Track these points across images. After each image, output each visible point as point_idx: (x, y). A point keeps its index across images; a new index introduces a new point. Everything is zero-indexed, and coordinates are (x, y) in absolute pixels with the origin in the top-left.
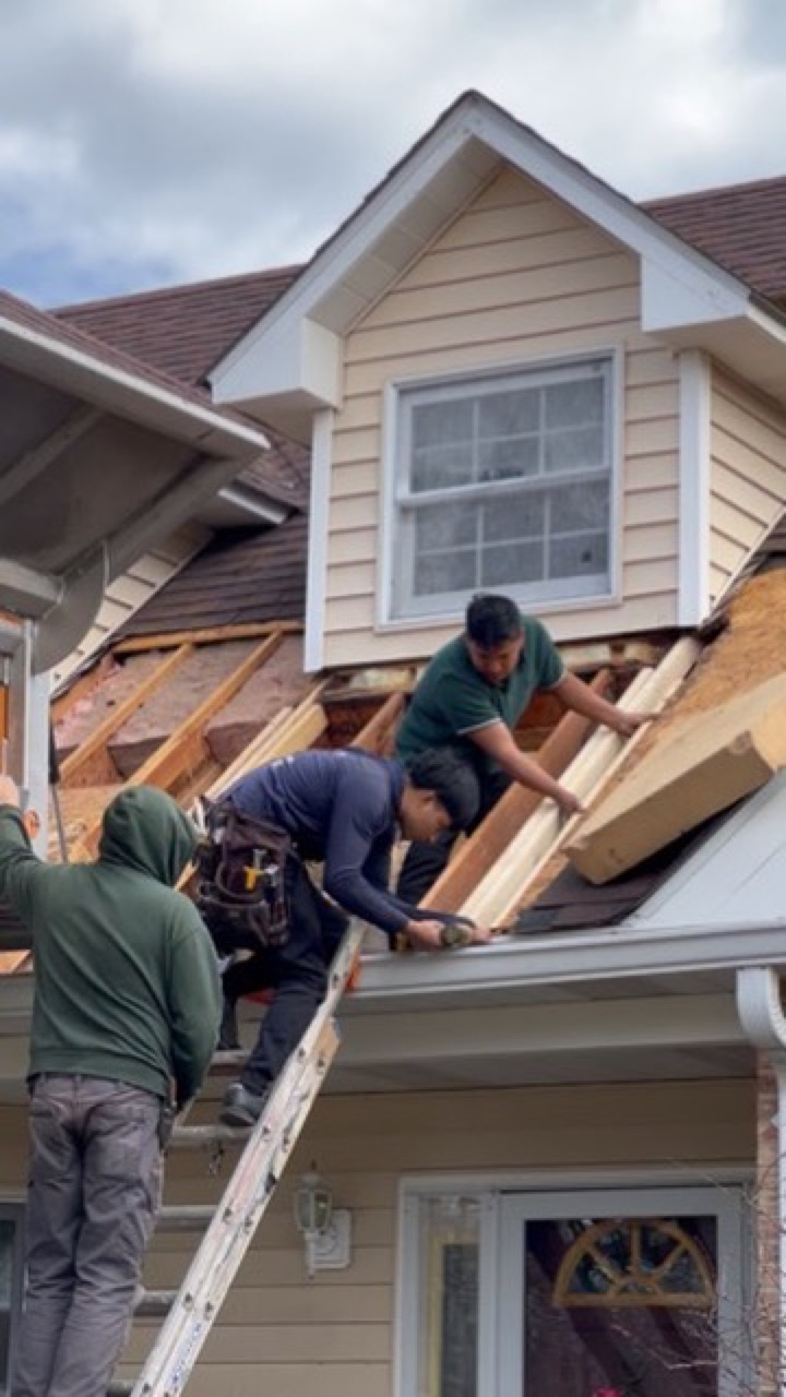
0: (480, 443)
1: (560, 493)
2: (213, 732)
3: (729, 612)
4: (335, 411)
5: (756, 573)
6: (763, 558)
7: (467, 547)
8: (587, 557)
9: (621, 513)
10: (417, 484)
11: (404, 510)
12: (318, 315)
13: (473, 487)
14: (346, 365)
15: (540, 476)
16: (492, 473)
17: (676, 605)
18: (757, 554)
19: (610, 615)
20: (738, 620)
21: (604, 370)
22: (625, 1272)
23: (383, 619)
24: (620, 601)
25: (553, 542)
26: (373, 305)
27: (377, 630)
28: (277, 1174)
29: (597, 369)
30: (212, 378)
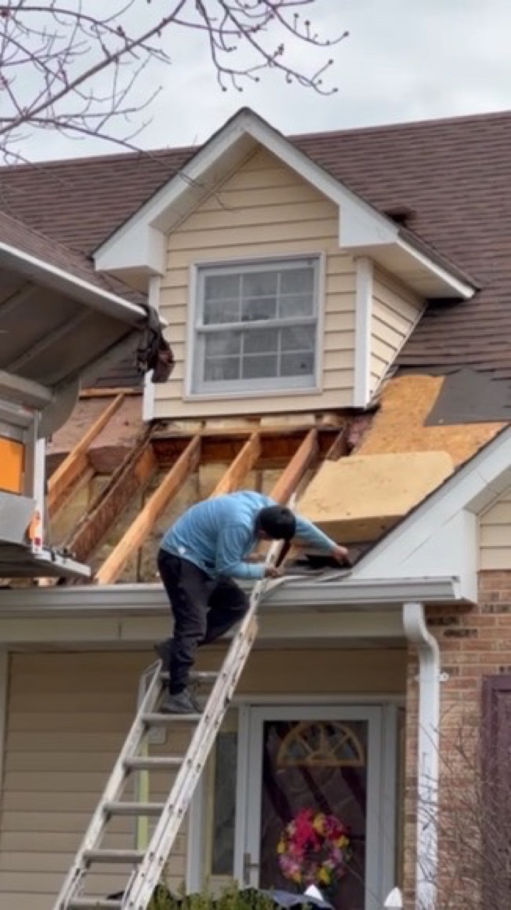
0: (242, 299)
1: (286, 329)
2: (93, 451)
3: (381, 400)
4: (162, 276)
5: (394, 376)
6: (396, 368)
7: (234, 356)
8: (303, 366)
9: (322, 344)
10: (206, 321)
11: (199, 333)
12: (155, 225)
13: (239, 324)
14: (168, 251)
15: (276, 320)
16: (251, 317)
17: (353, 396)
18: (393, 366)
19: (316, 398)
20: (386, 405)
21: (315, 263)
22: (315, 748)
23: (187, 394)
24: (321, 391)
25: (283, 357)
26: (184, 219)
27: (185, 399)
28: (230, 697)
29: (310, 263)
30: (95, 256)
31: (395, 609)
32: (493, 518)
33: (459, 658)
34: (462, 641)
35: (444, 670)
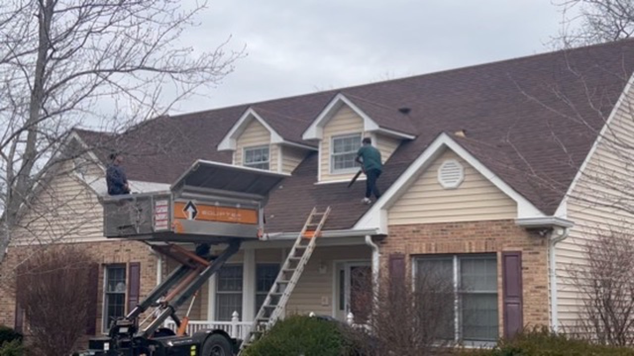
0: (343, 145)
4: (322, 141)
7: (342, 162)
10: (335, 151)
11: (332, 156)
12: (318, 126)
13: (343, 153)
14: (324, 132)
16: (346, 151)
23: (330, 174)
31: (363, 237)
32: (392, 210)
33: (384, 250)
34: (384, 245)
35: (381, 253)
